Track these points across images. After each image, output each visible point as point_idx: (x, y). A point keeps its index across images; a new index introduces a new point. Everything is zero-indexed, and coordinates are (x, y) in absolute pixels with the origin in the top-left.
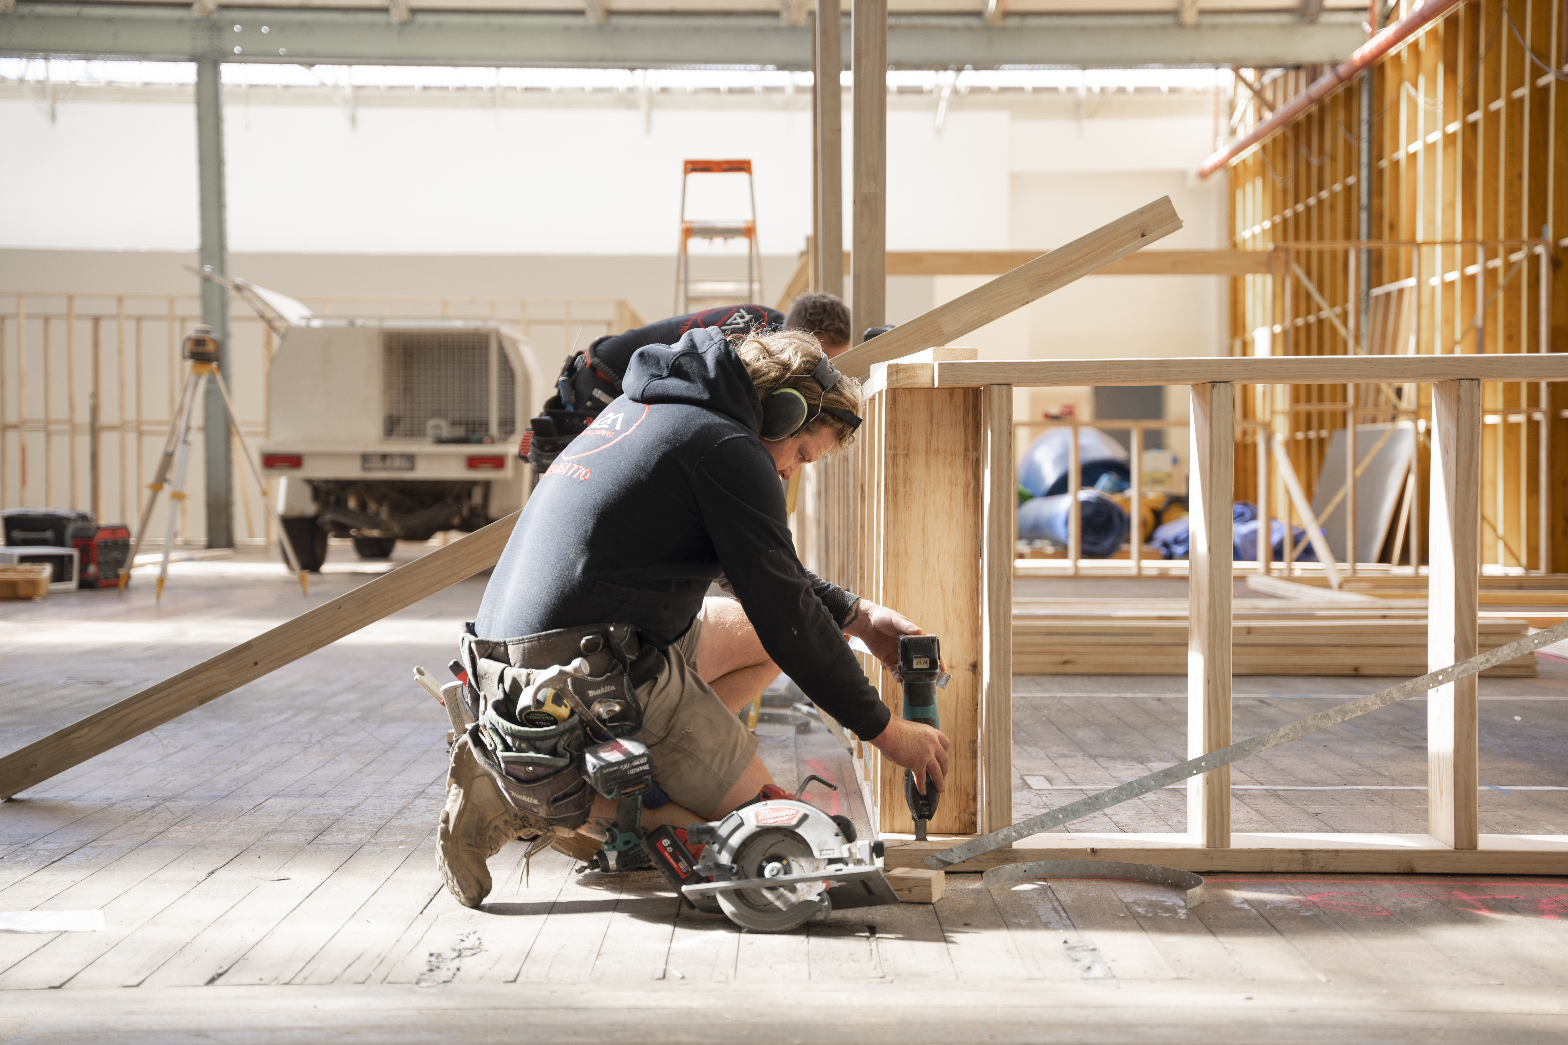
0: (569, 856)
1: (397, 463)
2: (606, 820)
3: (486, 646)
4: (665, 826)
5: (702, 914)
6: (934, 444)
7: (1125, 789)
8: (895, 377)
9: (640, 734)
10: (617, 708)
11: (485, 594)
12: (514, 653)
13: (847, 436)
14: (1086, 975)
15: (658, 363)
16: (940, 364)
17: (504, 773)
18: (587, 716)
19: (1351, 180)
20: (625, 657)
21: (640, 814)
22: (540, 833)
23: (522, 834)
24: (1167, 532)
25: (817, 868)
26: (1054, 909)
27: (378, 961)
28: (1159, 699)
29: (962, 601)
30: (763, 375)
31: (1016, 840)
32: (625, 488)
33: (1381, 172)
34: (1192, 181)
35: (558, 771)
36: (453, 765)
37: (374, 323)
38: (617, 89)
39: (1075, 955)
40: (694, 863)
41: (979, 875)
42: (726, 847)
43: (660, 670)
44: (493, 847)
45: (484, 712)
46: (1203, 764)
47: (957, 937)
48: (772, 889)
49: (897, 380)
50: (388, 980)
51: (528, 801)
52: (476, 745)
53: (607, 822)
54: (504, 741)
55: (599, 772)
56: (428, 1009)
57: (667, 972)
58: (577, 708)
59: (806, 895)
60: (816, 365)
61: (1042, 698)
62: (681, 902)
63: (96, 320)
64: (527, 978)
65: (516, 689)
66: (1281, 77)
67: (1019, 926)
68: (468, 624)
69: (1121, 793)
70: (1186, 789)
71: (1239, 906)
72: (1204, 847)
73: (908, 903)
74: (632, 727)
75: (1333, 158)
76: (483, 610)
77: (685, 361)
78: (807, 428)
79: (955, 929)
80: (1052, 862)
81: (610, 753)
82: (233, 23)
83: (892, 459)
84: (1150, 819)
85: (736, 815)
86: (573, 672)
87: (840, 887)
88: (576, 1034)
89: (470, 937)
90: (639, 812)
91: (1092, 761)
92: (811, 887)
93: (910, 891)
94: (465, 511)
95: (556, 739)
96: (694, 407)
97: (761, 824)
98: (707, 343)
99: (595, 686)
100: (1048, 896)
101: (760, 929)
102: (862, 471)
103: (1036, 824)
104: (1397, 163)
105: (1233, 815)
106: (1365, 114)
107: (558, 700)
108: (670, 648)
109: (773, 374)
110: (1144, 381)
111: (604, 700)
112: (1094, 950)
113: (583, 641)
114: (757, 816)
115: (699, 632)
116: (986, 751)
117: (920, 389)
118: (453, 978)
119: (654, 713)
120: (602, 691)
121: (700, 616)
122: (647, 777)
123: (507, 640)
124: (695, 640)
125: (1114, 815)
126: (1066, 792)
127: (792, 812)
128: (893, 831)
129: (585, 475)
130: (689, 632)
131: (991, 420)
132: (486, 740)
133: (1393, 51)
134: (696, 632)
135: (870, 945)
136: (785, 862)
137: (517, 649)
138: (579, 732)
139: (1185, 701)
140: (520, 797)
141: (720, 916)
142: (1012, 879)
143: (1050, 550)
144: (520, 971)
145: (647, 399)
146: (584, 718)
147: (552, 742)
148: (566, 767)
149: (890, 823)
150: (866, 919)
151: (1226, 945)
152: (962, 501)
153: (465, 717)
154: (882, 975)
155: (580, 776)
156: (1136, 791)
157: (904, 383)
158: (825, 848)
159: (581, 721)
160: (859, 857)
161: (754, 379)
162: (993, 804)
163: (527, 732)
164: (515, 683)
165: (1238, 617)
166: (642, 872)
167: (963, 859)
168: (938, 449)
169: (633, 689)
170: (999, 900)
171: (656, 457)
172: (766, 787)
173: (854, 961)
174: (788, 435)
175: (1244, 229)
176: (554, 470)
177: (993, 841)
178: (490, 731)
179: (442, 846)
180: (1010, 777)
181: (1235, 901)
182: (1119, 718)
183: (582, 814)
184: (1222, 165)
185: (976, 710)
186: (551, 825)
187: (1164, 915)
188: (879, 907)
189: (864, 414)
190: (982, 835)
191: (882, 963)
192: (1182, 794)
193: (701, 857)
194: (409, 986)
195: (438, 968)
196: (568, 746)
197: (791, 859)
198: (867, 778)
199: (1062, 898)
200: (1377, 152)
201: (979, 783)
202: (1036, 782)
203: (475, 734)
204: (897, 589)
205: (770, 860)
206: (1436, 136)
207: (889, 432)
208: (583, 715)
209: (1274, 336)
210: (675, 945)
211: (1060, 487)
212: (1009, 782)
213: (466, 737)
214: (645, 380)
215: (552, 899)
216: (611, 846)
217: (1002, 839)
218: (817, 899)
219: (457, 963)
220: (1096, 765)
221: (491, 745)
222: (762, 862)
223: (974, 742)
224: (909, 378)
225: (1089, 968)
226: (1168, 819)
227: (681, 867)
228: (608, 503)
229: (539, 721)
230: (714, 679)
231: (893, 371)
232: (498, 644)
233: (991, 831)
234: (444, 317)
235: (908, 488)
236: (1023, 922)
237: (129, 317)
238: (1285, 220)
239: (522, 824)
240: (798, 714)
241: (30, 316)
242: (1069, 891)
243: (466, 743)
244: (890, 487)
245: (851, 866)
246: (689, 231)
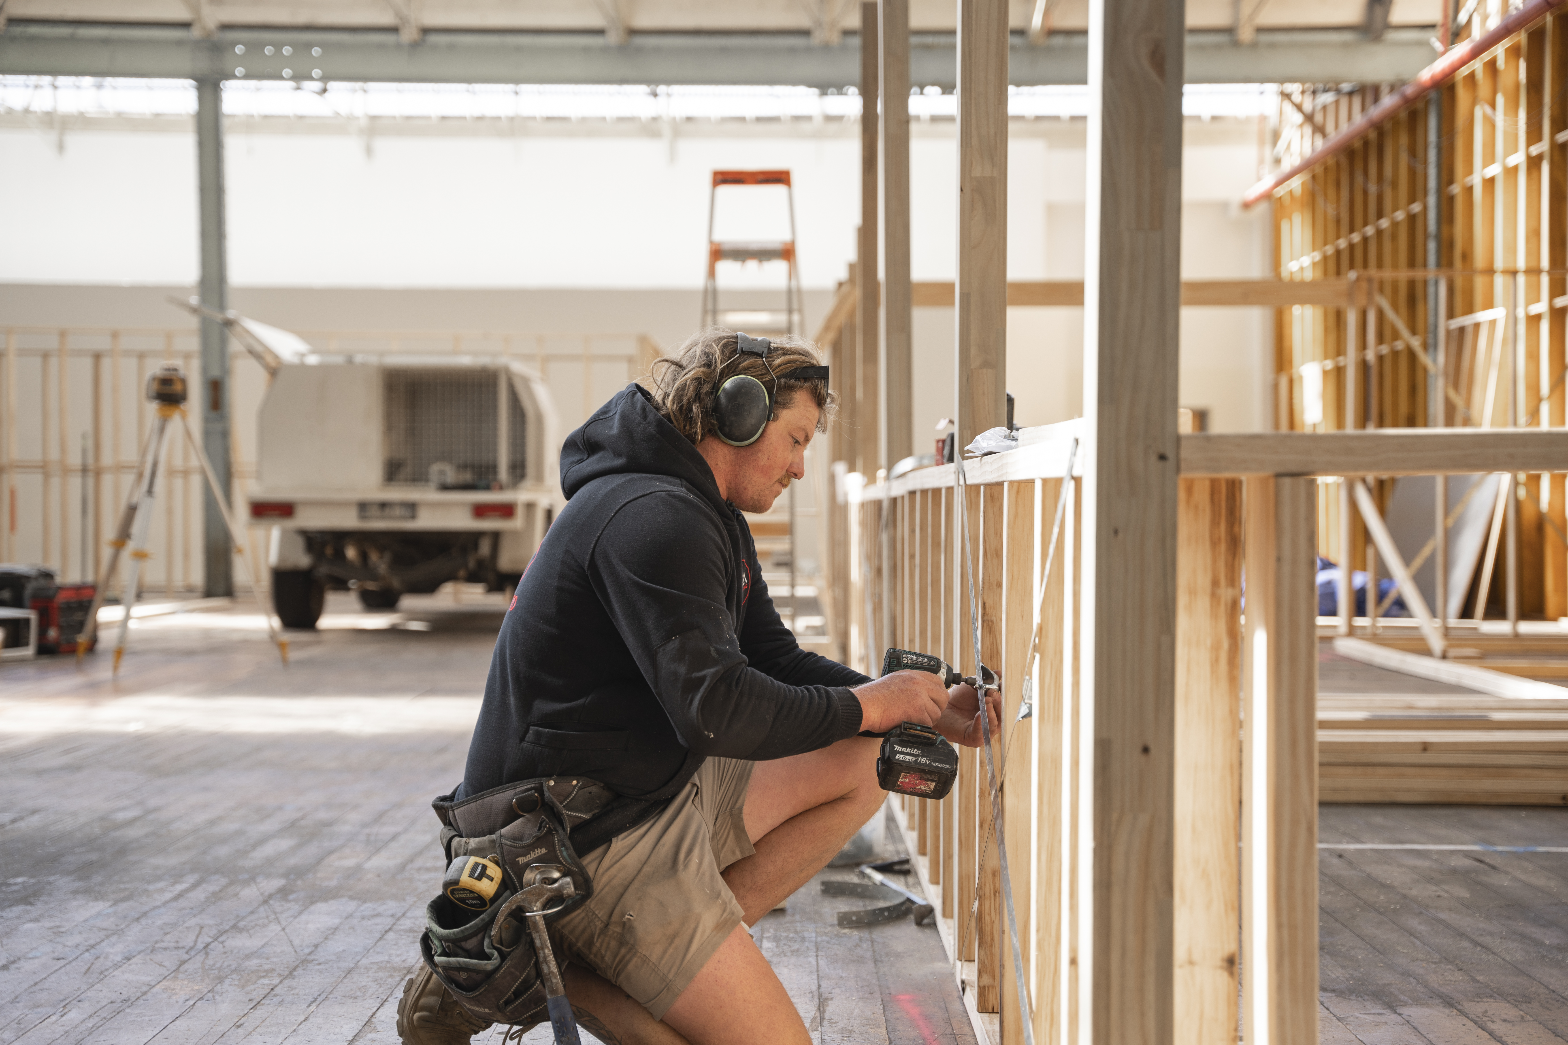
1: (397, 511)
19: (1416, 208)
33: (1451, 199)
34: (1235, 211)
37: (373, 360)
38: (640, 119)
63: (97, 357)
66: (1332, 103)
75: (1395, 185)
82: (234, 44)
94: (472, 564)
95: (480, 936)
104: (1470, 190)
106: (1432, 137)
133: (1464, 71)
147: (476, 941)
148: (496, 970)
175: (1291, 261)
184: (1267, 196)
200: (1447, 176)
206: (1518, 158)
209: (1325, 373)
234: (455, 353)
237: (127, 353)
238: (1338, 252)
241: (22, 353)
246: (718, 253)
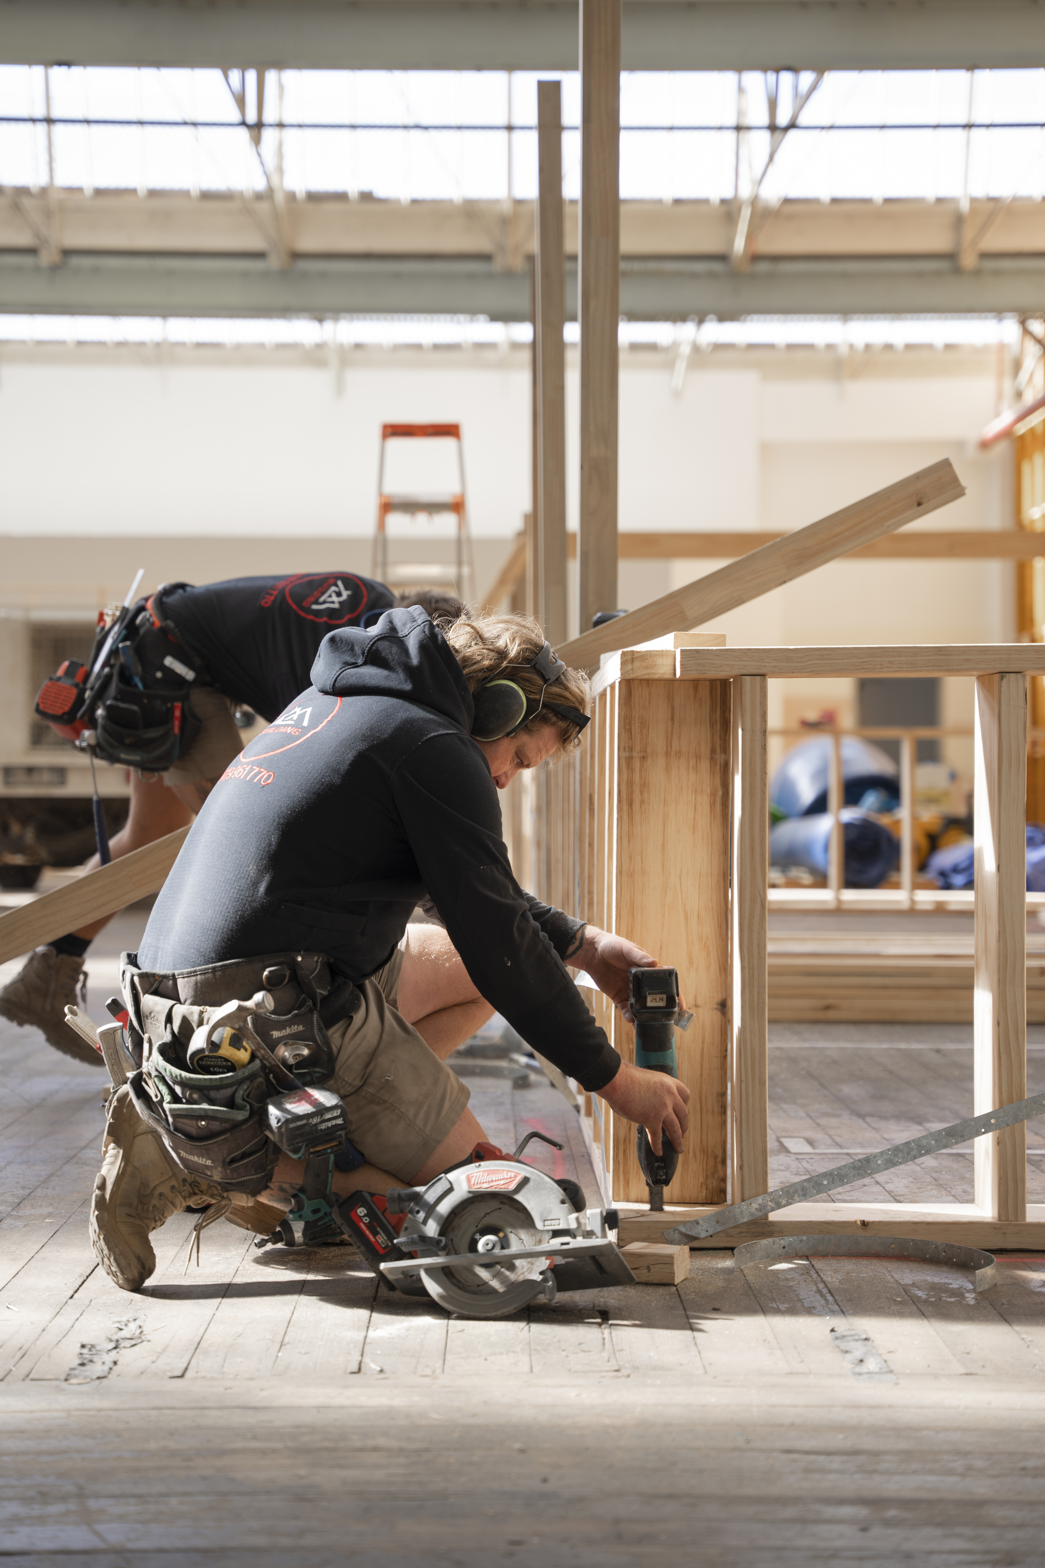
0: (248, 1229)
1: (46, 777)
2: (291, 1184)
3: (151, 979)
4: (361, 1191)
5: (403, 1296)
6: (675, 745)
7: (901, 1151)
8: (630, 667)
9: (332, 1082)
10: (306, 1052)
11: (150, 920)
12: (184, 987)
13: (572, 738)
14: (858, 1369)
15: (352, 649)
16: (682, 651)
17: (172, 1128)
18: (271, 1061)
20: (316, 992)
21: (332, 1177)
22: (214, 1202)
23: (191, 1203)
24: (946, 858)
25: (540, 1242)
26: (819, 1291)
27: (20, 1354)
28: (938, 1051)
29: (709, 929)
30: (475, 663)
31: (772, 1210)
32: (315, 793)
34: (973, 449)
35: (236, 1126)
36: (111, 1121)
37: (18, 615)
39: (844, 1346)
40: (395, 1235)
41: (730, 1252)
42: (434, 1215)
43: (356, 1007)
44: (157, 1218)
45: (148, 1058)
46: (993, 1121)
47: (705, 1324)
48: (486, 1266)
49: (632, 669)
50: (31, 1376)
51: (200, 1162)
52: (138, 1096)
53: (293, 1187)
54: (172, 1091)
55: (284, 1126)
56: (78, 1410)
57: (363, 1365)
58: (259, 1051)
59: (526, 1273)
60: (537, 654)
61: (801, 1049)
62: (379, 1283)
64: (197, 1372)
65: (187, 1030)
67: (777, 1312)
68: (129, 956)
69: (896, 1156)
70: (972, 1154)
71: (1038, 1290)
72: (995, 1221)
73: (647, 1284)
74: (323, 1074)
76: (147, 939)
77: (383, 645)
78: (526, 727)
79: (702, 1315)
80: (815, 1236)
81: (298, 1104)
83: (627, 762)
84: (929, 1187)
85: (444, 1178)
86: (255, 1008)
87: (567, 1263)
88: (255, 1438)
89: (129, 1324)
90: (330, 1174)
91: (860, 1121)
92: (532, 1264)
93: (649, 1270)
95: (234, 1088)
96: (395, 699)
97: (473, 1190)
98: (409, 625)
99: (281, 1026)
100: (811, 1277)
101: (472, 1314)
102: (590, 778)
103: (796, 1192)
105: (1029, 1185)
107: (236, 1041)
108: (367, 982)
109: (486, 663)
110: (920, 671)
111: (290, 1042)
112: (866, 1339)
113: (266, 973)
114: (469, 1179)
115: (400, 964)
116: (737, 1105)
117: (659, 680)
118: (109, 1373)
119: (349, 1058)
120: (288, 1031)
121: (402, 945)
122: (340, 1132)
123: (176, 972)
124: (395, 973)
125: (888, 1183)
126: (830, 1157)
127: (510, 1174)
128: (628, 1201)
129: (268, 778)
130: (388, 964)
131: (742, 716)
132: (151, 1091)
134: (397, 965)
135: (603, 1333)
136: (501, 1235)
137: (187, 982)
138: (260, 1080)
139: (971, 1052)
140: (191, 1157)
141: (425, 1299)
142: (768, 1257)
143: (806, 878)
144: (188, 1364)
145: (339, 691)
146: (266, 1063)
147: (229, 1091)
148: (245, 1121)
149: (624, 1190)
150: (597, 1302)
151: (1024, 1336)
152: (709, 811)
153: (125, 1065)
154: (616, 1368)
155: (262, 1132)
156: (914, 1153)
157: (640, 673)
158: (549, 1218)
159: (263, 1067)
160: (588, 1228)
161: (464, 667)
162: (746, 1168)
163: (200, 1079)
164: (185, 1021)
165: (1032, 956)
166: (332, 1249)
167: (711, 1232)
168: (680, 751)
169: (324, 1030)
170: (754, 1281)
171: (350, 756)
172: (479, 1145)
173: (584, 1351)
174: (503, 734)
175: (1033, 505)
176: (230, 774)
177: (747, 1211)
178: (156, 1080)
179: (97, 1217)
180: (765, 1136)
181: (1033, 1285)
182: (891, 1072)
183: (263, 1177)
184: (1007, 434)
185: (725, 1057)
186: (227, 1191)
187: (949, 1300)
188: (611, 1288)
189: (593, 712)
190: (732, 1204)
191: (617, 1354)
192: (968, 1160)
193: (403, 1229)
194: (56, 1383)
195: (91, 1361)
196: (248, 1096)
197: (508, 1230)
198: (597, 1138)
199: (828, 1279)
201: (729, 1146)
202: (795, 1145)
203: (138, 1084)
204: (632, 914)
205: (484, 1233)
207: (623, 731)
208: (266, 1060)
210: (372, 1334)
211: (819, 806)
212: (764, 1142)
213: (127, 1088)
214: (337, 669)
215: (226, 1280)
216: (298, 1214)
217: (756, 1209)
218: (539, 1278)
219: (113, 1355)
220: (865, 1125)
221: (156, 1096)
222: (474, 1234)
223: (723, 1094)
224: (646, 667)
225: (861, 1361)
226: (951, 1188)
227: (380, 1241)
228: (294, 811)
229: (214, 1067)
230: (417, 1019)
231: (628, 660)
232: (165, 977)
233: (743, 1200)
235: (646, 796)
236: (782, 1307)
239: (191, 1191)
240: (515, 1066)
242: (836, 1271)
243: (127, 1094)
244: (624, 795)
245: (579, 1239)
246: (388, 506)
